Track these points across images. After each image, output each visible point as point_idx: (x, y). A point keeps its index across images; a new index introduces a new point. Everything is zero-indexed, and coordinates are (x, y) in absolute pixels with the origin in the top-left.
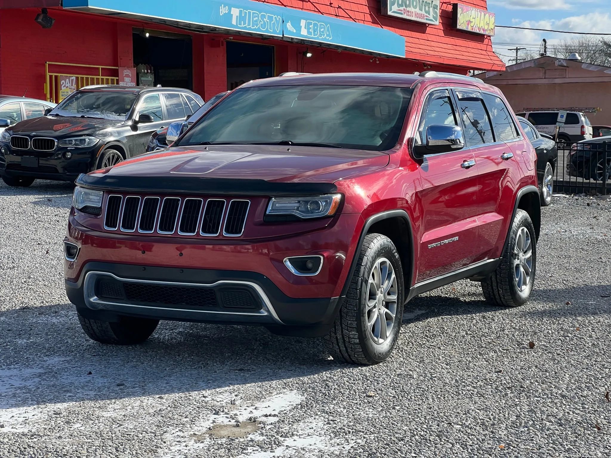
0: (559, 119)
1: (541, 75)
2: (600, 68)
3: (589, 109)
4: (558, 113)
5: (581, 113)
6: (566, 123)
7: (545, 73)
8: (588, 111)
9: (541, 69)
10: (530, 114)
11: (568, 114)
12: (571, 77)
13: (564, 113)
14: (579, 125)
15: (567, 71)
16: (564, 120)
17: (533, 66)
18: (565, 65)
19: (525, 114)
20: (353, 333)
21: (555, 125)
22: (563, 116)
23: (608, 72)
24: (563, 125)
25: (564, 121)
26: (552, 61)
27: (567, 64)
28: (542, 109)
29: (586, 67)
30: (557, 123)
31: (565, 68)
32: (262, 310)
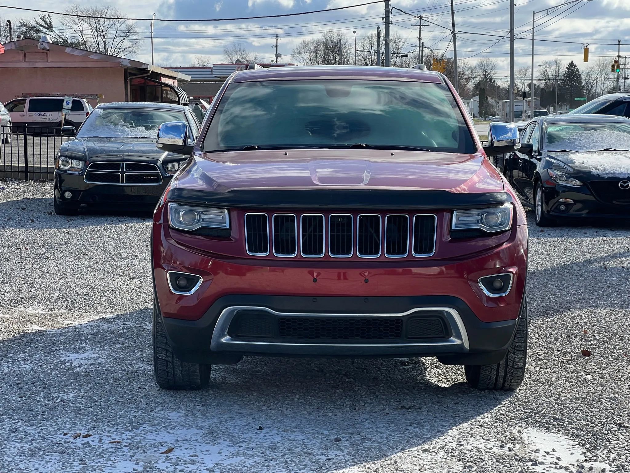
0: (65, 106)
1: (21, 58)
2: (85, 52)
3: (92, 95)
4: (63, 100)
5: (85, 100)
6: (72, 110)
7: (25, 56)
8: (91, 97)
9: (20, 52)
10: (31, 100)
11: (73, 100)
12: (53, 62)
13: (70, 100)
14: (84, 112)
15: (49, 55)
16: (70, 106)
17: (14, 48)
18: (48, 48)
19: (26, 100)
20: (520, 356)
21: (60, 112)
22: (69, 102)
23: (92, 58)
24: (69, 112)
25: (70, 108)
26: (34, 44)
27: (50, 48)
28: (42, 95)
29: (69, 51)
30: (63, 110)
31: (46, 51)
32: (452, 338)
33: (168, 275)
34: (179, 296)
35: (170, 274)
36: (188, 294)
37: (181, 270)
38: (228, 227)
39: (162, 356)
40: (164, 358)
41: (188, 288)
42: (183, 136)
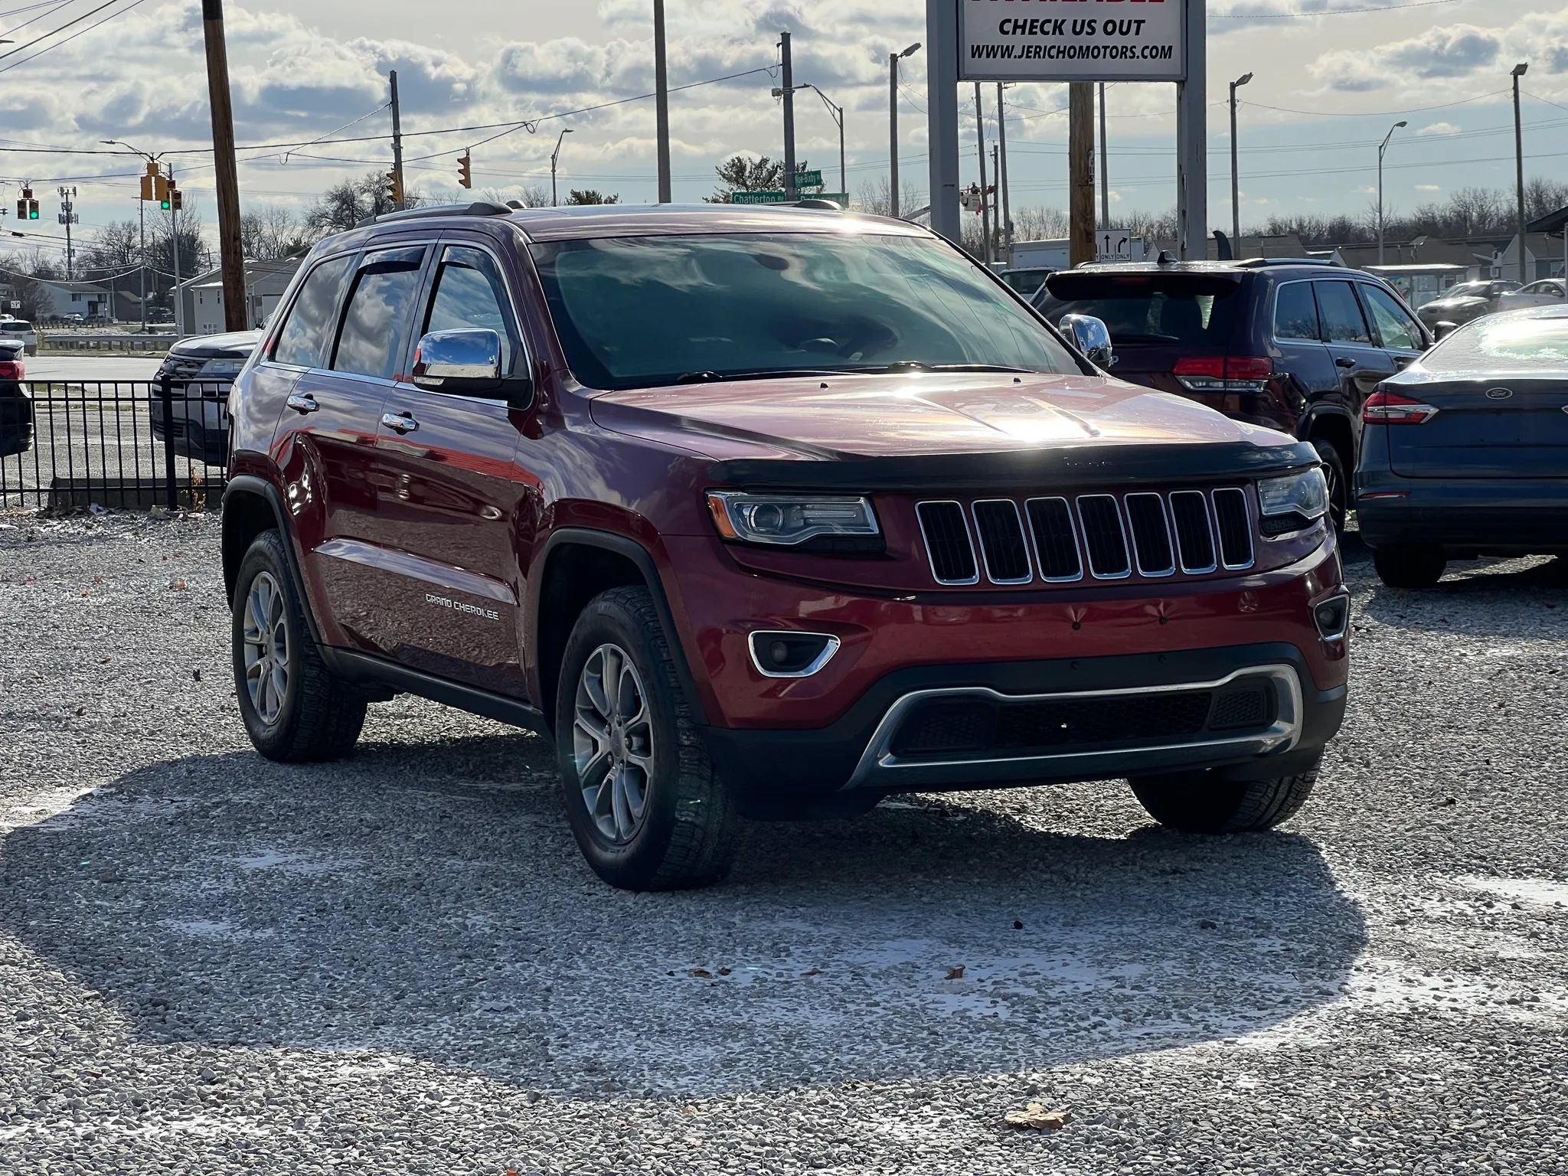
32: (1275, 725)
33: (750, 640)
34: (775, 681)
35: (755, 637)
36: (802, 674)
37: (787, 628)
38: (877, 531)
39: (688, 815)
40: (690, 819)
41: (804, 662)
42: (493, 358)
